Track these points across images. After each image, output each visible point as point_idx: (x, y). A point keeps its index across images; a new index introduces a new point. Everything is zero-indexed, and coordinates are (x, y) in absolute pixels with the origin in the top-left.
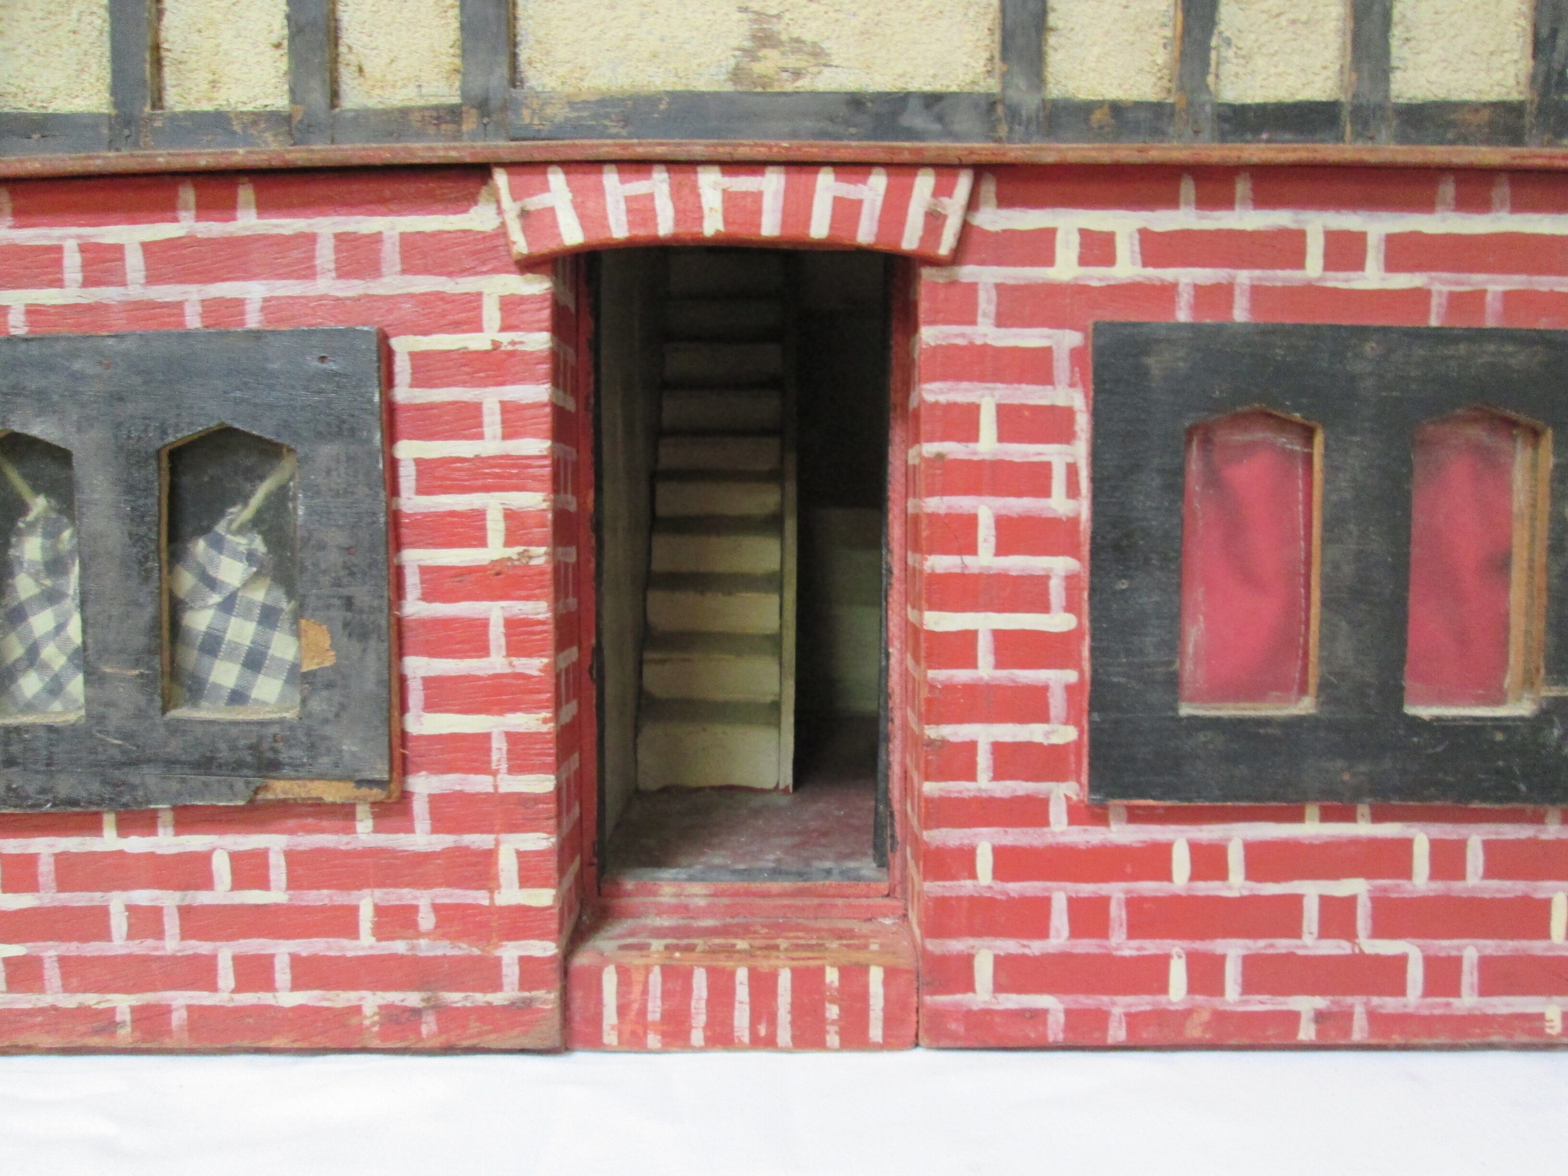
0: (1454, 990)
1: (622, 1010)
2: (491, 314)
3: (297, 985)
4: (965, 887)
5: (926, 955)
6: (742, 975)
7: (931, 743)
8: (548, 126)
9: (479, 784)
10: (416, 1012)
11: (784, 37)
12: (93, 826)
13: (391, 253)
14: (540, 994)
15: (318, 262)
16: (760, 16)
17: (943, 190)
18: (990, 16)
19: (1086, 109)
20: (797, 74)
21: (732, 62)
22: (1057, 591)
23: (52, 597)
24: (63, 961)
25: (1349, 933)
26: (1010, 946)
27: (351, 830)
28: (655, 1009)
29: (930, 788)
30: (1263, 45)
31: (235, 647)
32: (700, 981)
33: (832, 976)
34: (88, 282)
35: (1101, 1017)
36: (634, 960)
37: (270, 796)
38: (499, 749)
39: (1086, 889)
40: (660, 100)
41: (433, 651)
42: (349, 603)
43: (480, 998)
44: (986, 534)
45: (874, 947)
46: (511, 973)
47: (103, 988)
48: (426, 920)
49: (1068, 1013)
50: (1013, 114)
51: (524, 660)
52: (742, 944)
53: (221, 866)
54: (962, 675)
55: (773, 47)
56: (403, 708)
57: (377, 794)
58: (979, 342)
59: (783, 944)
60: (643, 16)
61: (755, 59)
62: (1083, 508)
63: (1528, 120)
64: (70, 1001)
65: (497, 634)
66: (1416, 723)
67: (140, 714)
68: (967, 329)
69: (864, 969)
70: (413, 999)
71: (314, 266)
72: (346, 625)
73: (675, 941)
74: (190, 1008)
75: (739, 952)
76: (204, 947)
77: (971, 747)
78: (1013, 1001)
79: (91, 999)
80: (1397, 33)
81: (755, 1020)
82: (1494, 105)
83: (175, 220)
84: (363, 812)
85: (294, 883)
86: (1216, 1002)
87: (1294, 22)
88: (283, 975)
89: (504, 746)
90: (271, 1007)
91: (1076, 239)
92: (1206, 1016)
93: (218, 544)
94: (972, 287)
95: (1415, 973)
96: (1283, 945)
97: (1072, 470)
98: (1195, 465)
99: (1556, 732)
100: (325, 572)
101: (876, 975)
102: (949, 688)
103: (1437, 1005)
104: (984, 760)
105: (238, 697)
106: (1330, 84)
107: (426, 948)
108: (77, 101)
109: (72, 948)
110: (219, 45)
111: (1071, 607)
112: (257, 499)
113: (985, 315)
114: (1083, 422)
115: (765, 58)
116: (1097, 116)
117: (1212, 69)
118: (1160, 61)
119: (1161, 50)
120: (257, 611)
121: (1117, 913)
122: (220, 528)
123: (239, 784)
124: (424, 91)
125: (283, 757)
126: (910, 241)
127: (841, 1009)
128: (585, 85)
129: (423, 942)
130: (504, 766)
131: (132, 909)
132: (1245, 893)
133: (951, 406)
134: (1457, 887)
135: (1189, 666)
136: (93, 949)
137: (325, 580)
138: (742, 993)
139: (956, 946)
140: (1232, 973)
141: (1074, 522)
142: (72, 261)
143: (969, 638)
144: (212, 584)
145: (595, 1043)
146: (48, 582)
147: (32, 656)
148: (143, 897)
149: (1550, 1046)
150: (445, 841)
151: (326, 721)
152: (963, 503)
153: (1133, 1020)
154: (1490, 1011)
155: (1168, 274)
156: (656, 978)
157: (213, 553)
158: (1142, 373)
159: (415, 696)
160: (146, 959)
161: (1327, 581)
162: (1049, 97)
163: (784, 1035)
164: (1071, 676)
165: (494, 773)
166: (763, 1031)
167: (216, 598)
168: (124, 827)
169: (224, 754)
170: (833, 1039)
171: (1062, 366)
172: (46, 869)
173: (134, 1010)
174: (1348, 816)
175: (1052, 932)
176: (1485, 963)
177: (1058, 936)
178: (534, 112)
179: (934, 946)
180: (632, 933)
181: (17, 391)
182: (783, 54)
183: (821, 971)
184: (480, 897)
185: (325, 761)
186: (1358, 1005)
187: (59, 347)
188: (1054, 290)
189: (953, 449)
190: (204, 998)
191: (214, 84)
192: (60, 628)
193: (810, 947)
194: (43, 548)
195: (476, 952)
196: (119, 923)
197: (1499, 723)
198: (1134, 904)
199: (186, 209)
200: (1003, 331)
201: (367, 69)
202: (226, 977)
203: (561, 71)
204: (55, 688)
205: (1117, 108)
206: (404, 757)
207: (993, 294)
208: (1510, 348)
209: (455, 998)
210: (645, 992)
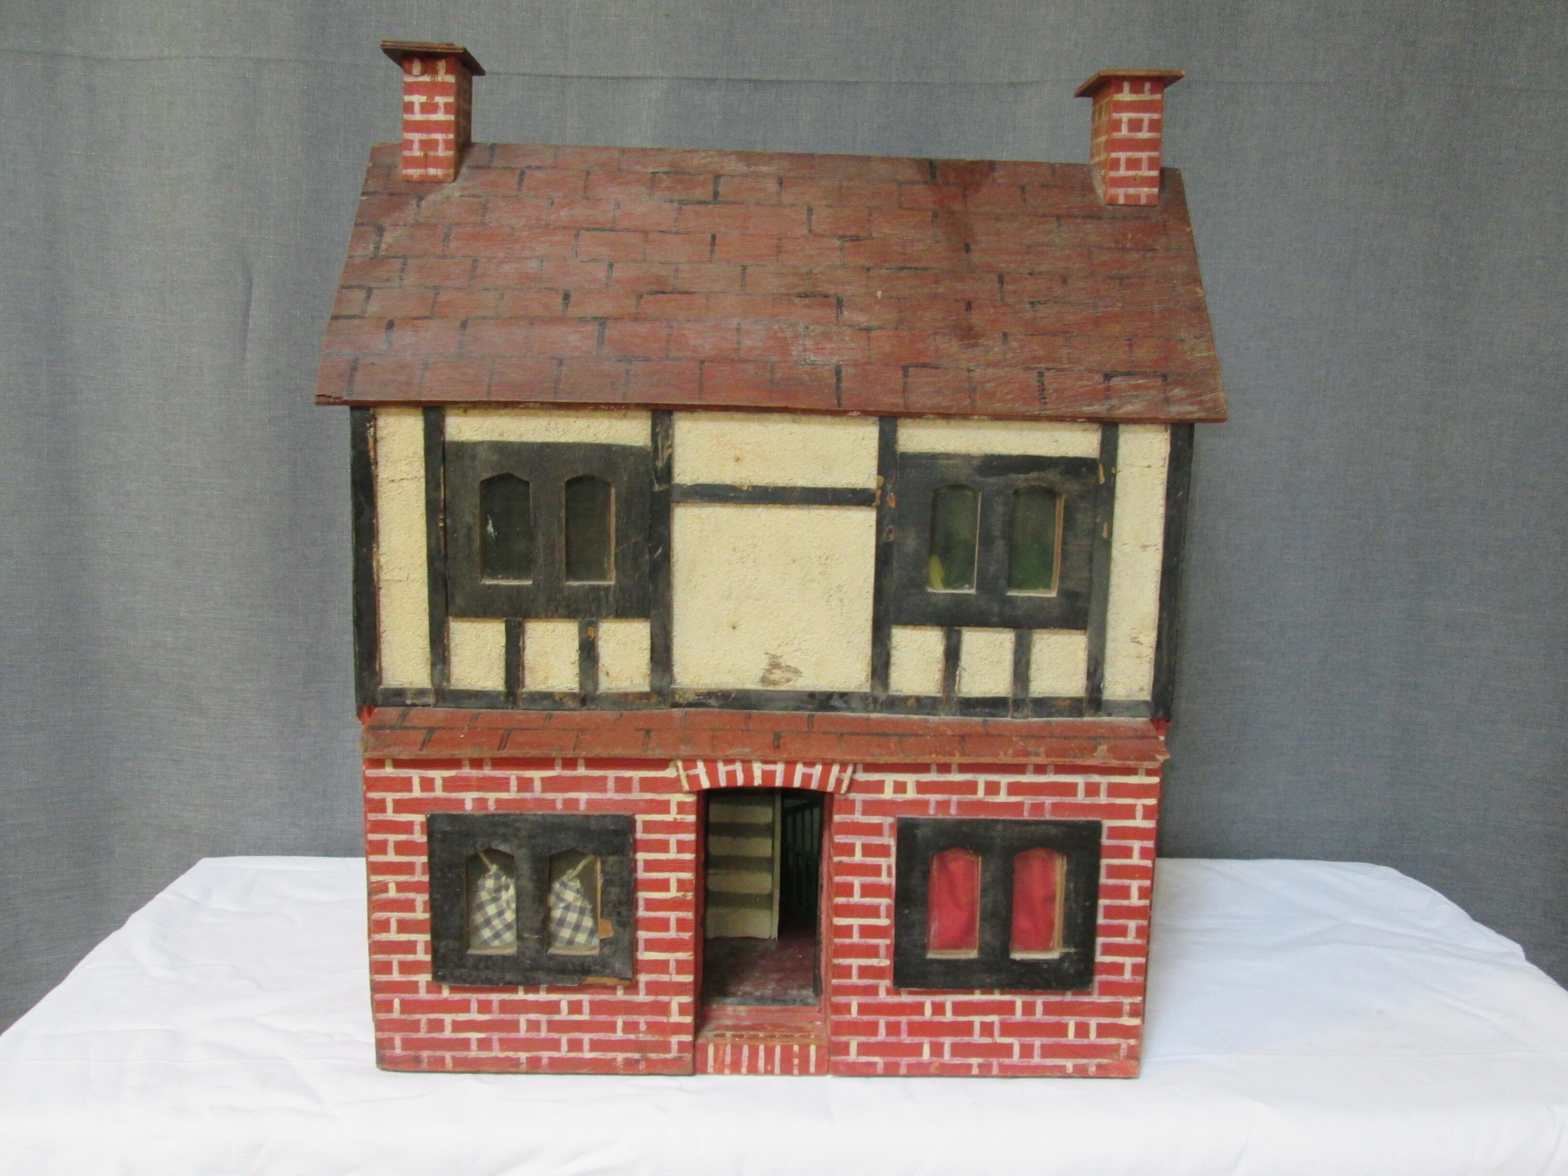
0: (1031, 1056)
1: (716, 1059)
2: (674, 808)
3: (592, 1050)
4: (847, 1017)
5: (831, 1042)
6: (762, 1048)
7: (835, 965)
8: (685, 702)
9: (665, 978)
10: (637, 1061)
11: (783, 665)
12: (515, 991)
13: (636, 785)
14: (686, 1055)
15: (608, 786)
16: (774, 657)
17: (843, 769)
18: (868, 659)
19: (906, 699)
20: (788, 680)
21: (762, 675)
22: (883, 911)
23: (495, 900)
24: (500, 1040)
25: (991, 1034)
26: (863, 1039)
27: (615, 994)
28: (728, 1059)
29: (835, 981)
30: (978, 671)
31: (570, 923)
32: (746, 1050)
33: (796, 1048)
34: (519, 791)
35: (897, 1065)
36: (719, 1040)
37: (587, 983)
38: (672, 966)
39: (892, 1019)
40: (732, 693)
41: (649, 929)
42: (619, 914)
43: (662, 1056)
44: (857, 890)
45: (812, 1036)
46: (675, 1047)
47: (515, 1050)
48: (643, 1027)
49: (886, 1064)
50: (875, 700)
51: (683, 933)
52: (761, 1035)
53: (564, 1006)
54: (847, 941)
55: (779, 669)
56: (637, 950)
57: (627, 983)
58: (855, 821)
59: (777, 1034)
60: (725, 655)
61: (772, 673)
62: (893, 881)
63: (1085, 705)
64: (503, 1055)
65: (673, 924)
66: (1014, 962)
67: (538, 952)
68: (852, 816)
69: (807, 1046)
70: (637, 1056)
71: (606, 788)
72: (618, 922)
73: (736, 1033)
74: (550, 1058)
75: (761, 1038)
76: (556, 1036)
77: (850, 967)
78: (864, 1059)
79: (511, 1054)
80: (1033, 667)
81: (766, 1064)
82: (1071, 699)
83: (554, 769)
84: (619, 987)
85: (592, 1012)
86: (940, 1060)
87: (992, 662)
88: (586, 1046)
89: (675, 964)
90: (581, 1058)
91: (892, 784)
92: (936, 1065)
93: (564, 885)
94: (854, 801)
95: (1016, 1050)
96: (966, 1039)
97: (889, 867)
98: (935, 865)
99: (1067, 965)
100: (610, 902)
101: (813, 1048)
102: (842, 946)
103: (1025, 1062)
104: (855, 972)
105: (570, 942)
106: (1006, 686)
107: (642, 1037)
108: (488, 682)
109: (504, 1035)
110: (548, 662)
111: (888, 917)
112: (580, 867)
113: (858, 811)
114: (893, 850)
115: (775, 673)
116: (909, 703)
117: (957, 683)
118: (937, 678)
119: (937, 673)
120: (578, 910)
121: (904, 1027)
122: (565, 878)
123: (576, 978)
124: (634, 682)
125: (593, 968)
126: (830, 788)
127: (800, 1060)
128: (701, 682)
129: (641, 1035)
130: (674, 972)
131: (529, 1022)
132: (952, 1020)
133: (845, 844)
134: (1033, 1019)
135: (932, 938)
136: (512, 1035)
137: (610, 905)
138: (762, 1054)
139: (844, 1039)
140: (947, 1049)
141: (890, 886)
142: (514, 784)
143: (850, 928)
144: (561, 900)
145: (704, 1071)
146: (494, 895)
147: (488, 922)
148: (533, 1016)
149: (1069, 1076)
150: (650, 998)
151: (609, 956)
152: (848, 879)
153: (909, 1066)
154: (1045, 1064)
155: (926, 797)
156: (729, 1048)
157: (563, 889)
158: (915, 836)
159: (641, 945)
160: (532, 1040)
161: (983, 911)
162: (891, 693)
163: (777, 1069)
164: (888, 941)
165: (671, 974)
166: (769, 1068)
167: (562, 905)
168: (527, 991)
169: (570, 966)
170: (796, 1071)
171: (886, 830)
172: (495, 1005)
173: (527, 1058)
174: (991, 993)
175: (879, 1034)
176: (1043, 1046)
177: (882, 1035)
178: (680, 697)
179: (835, 1039)
180: (717, 1029)
181: (495, 833)
182: (783, 671)
183: (792, 1046)
184: (664, 1019)
185: (608, 971)
186: (995, 1062)
187: (512, 817)
188: (883, 802)
189: (845, 859)
190: (555, 1054)
191: (546, 678)
192: (500, 913)
193: (787, 1036)
194: (495, 884)
195: (661, 1039)
196: (523, 1026)
197: (1046, 962)
198: (911, 1025)
199: (558, 766)
200: (865, 817)
201: (610, 673)
202: (564, 1046)
203: (691, 677)
204: (497, 935)
205: (918, 699)
206: (637, 969)
207: (861, 804)
208: (1050, 827)
209: (653, 1056)
210: (724, 1053)
